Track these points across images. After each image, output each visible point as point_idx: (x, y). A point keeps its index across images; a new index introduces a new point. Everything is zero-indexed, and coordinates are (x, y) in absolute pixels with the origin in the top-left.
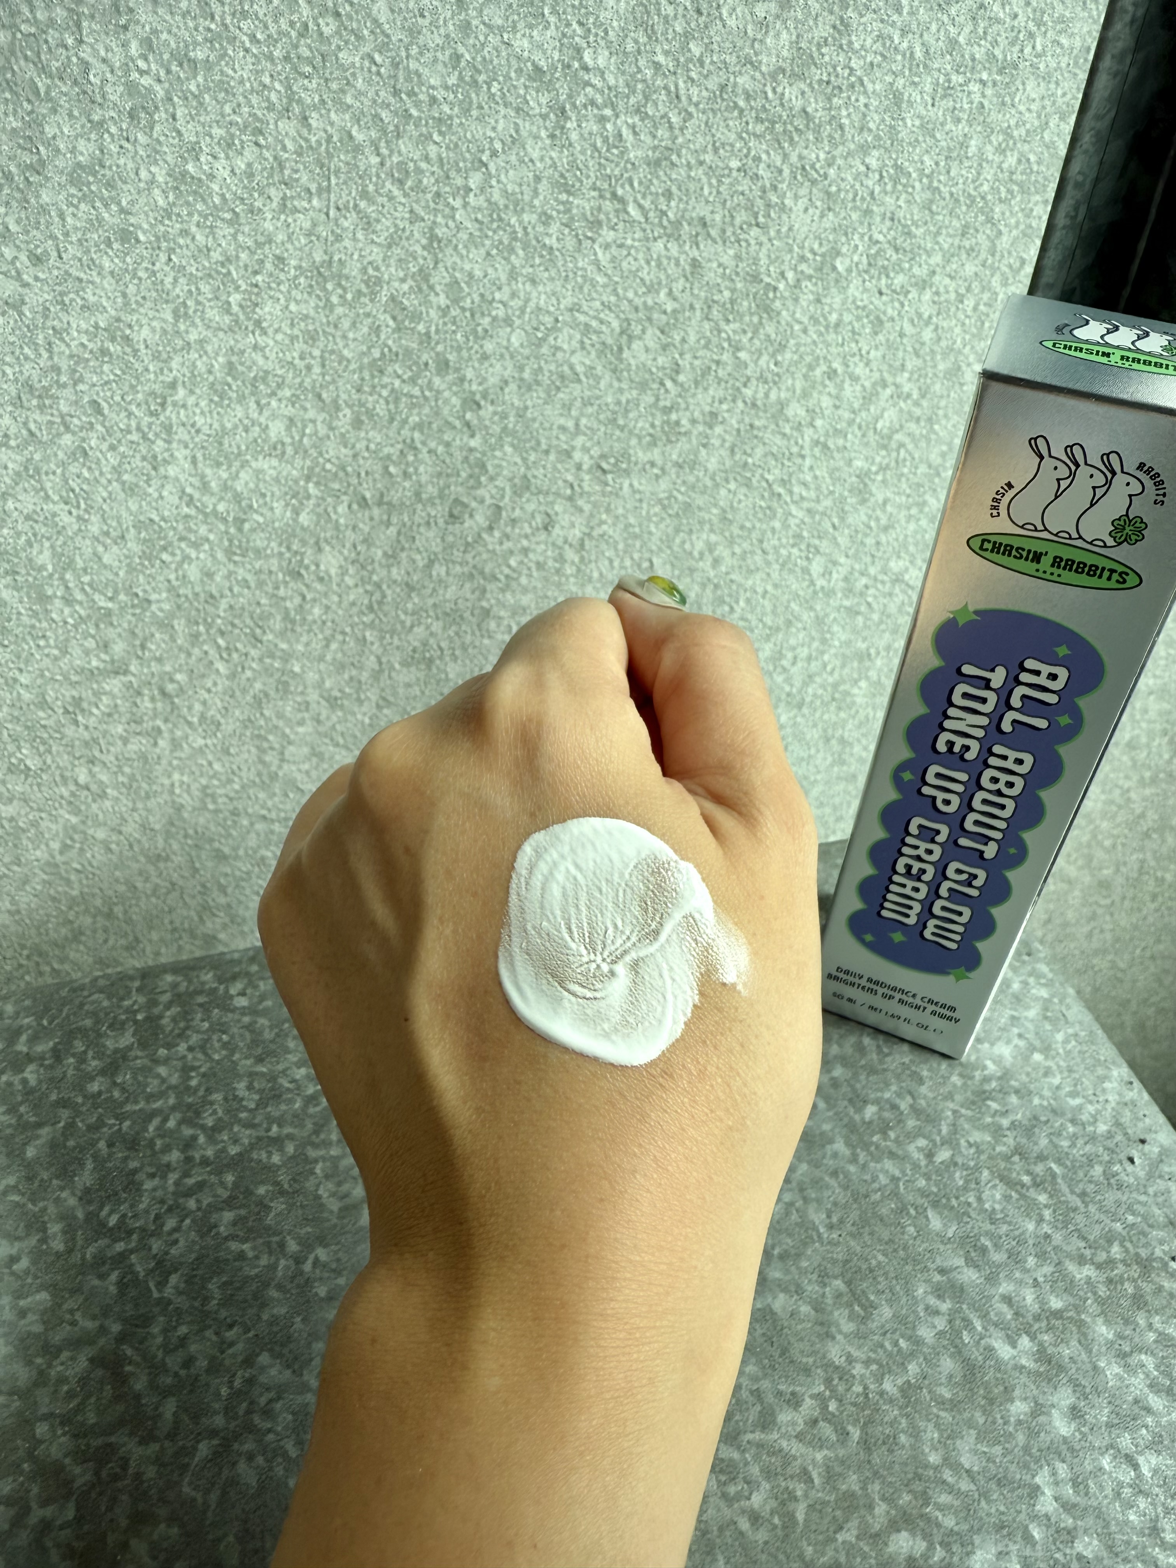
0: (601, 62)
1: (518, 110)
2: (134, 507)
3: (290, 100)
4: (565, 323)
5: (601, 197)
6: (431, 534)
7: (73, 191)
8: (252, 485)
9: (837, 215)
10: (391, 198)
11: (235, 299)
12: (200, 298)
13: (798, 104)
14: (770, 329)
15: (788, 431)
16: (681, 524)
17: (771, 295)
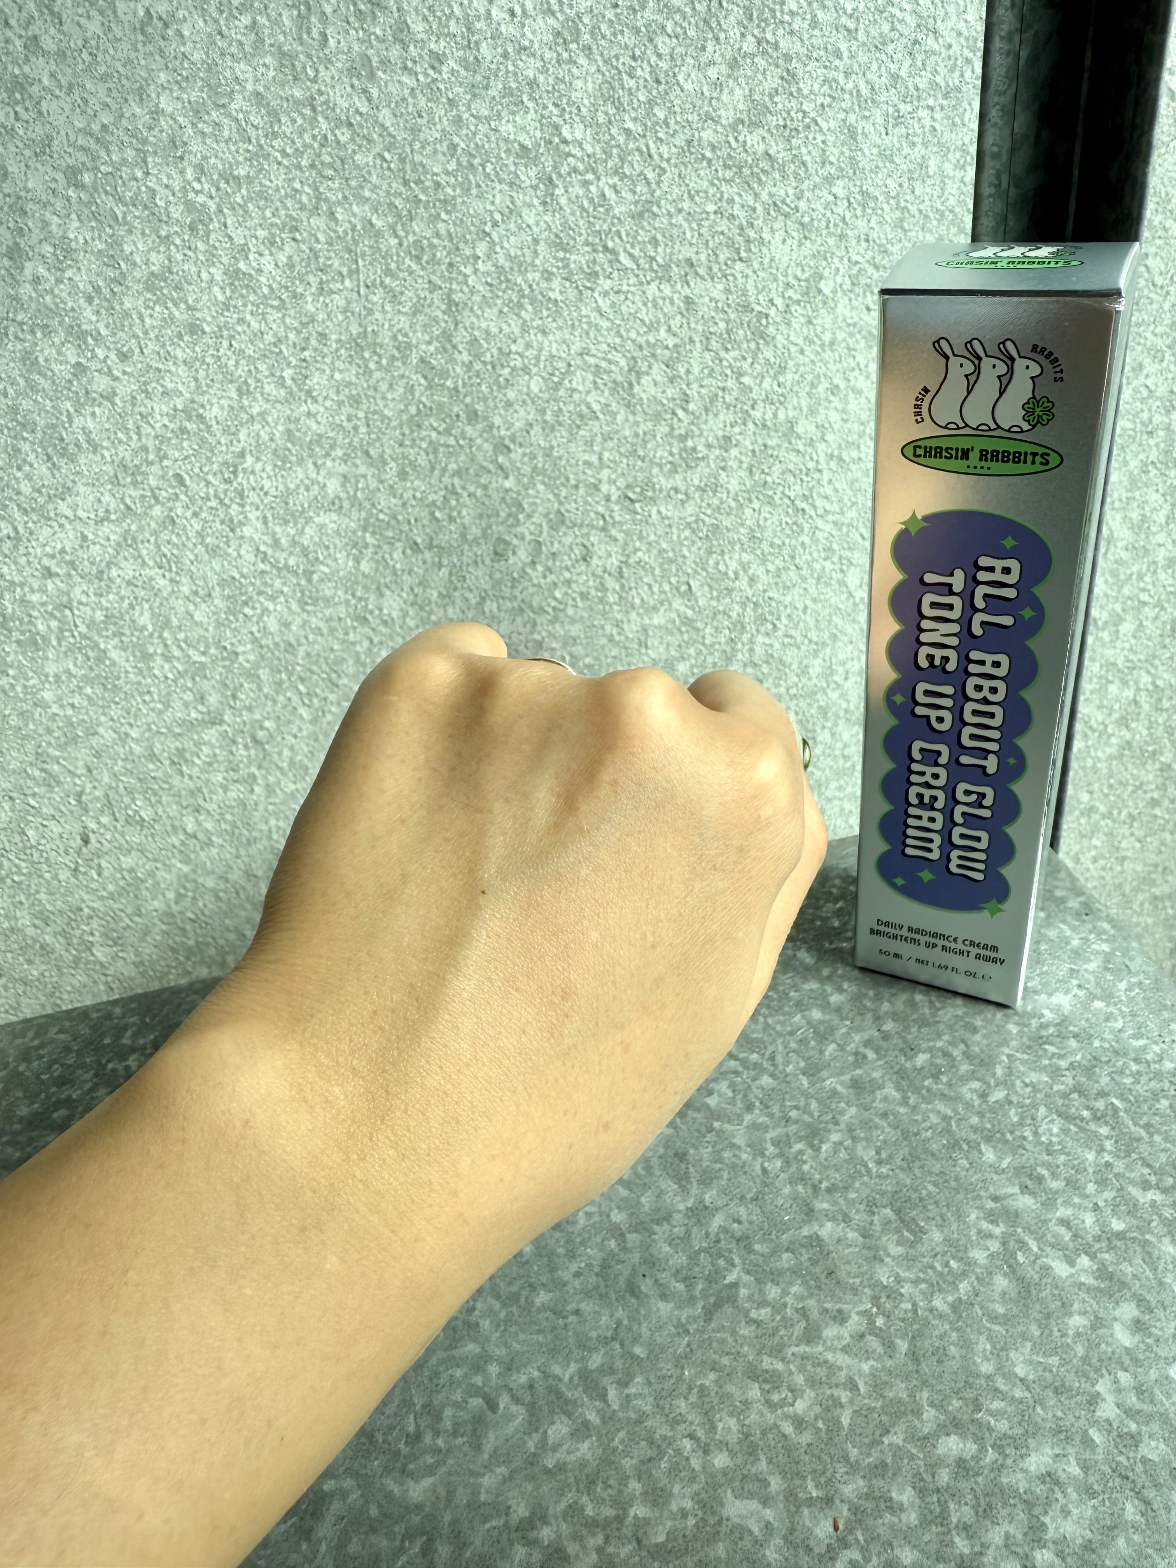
0: (578, 135)
1: (511, 184)
2: (217, 568)
3: (319, 199)
4: (578, 367)
5: (594, 251)
6: (479, 573)
7: (149, 296)
8: (317, 539)
9: (813, 242)
10: (411, 273)
11: (288, 373)
12: (259, 376)
13: (761, 149)
14: (768, 353)
15: (801, 447)
16: (712, 546)
17: (764, 322)
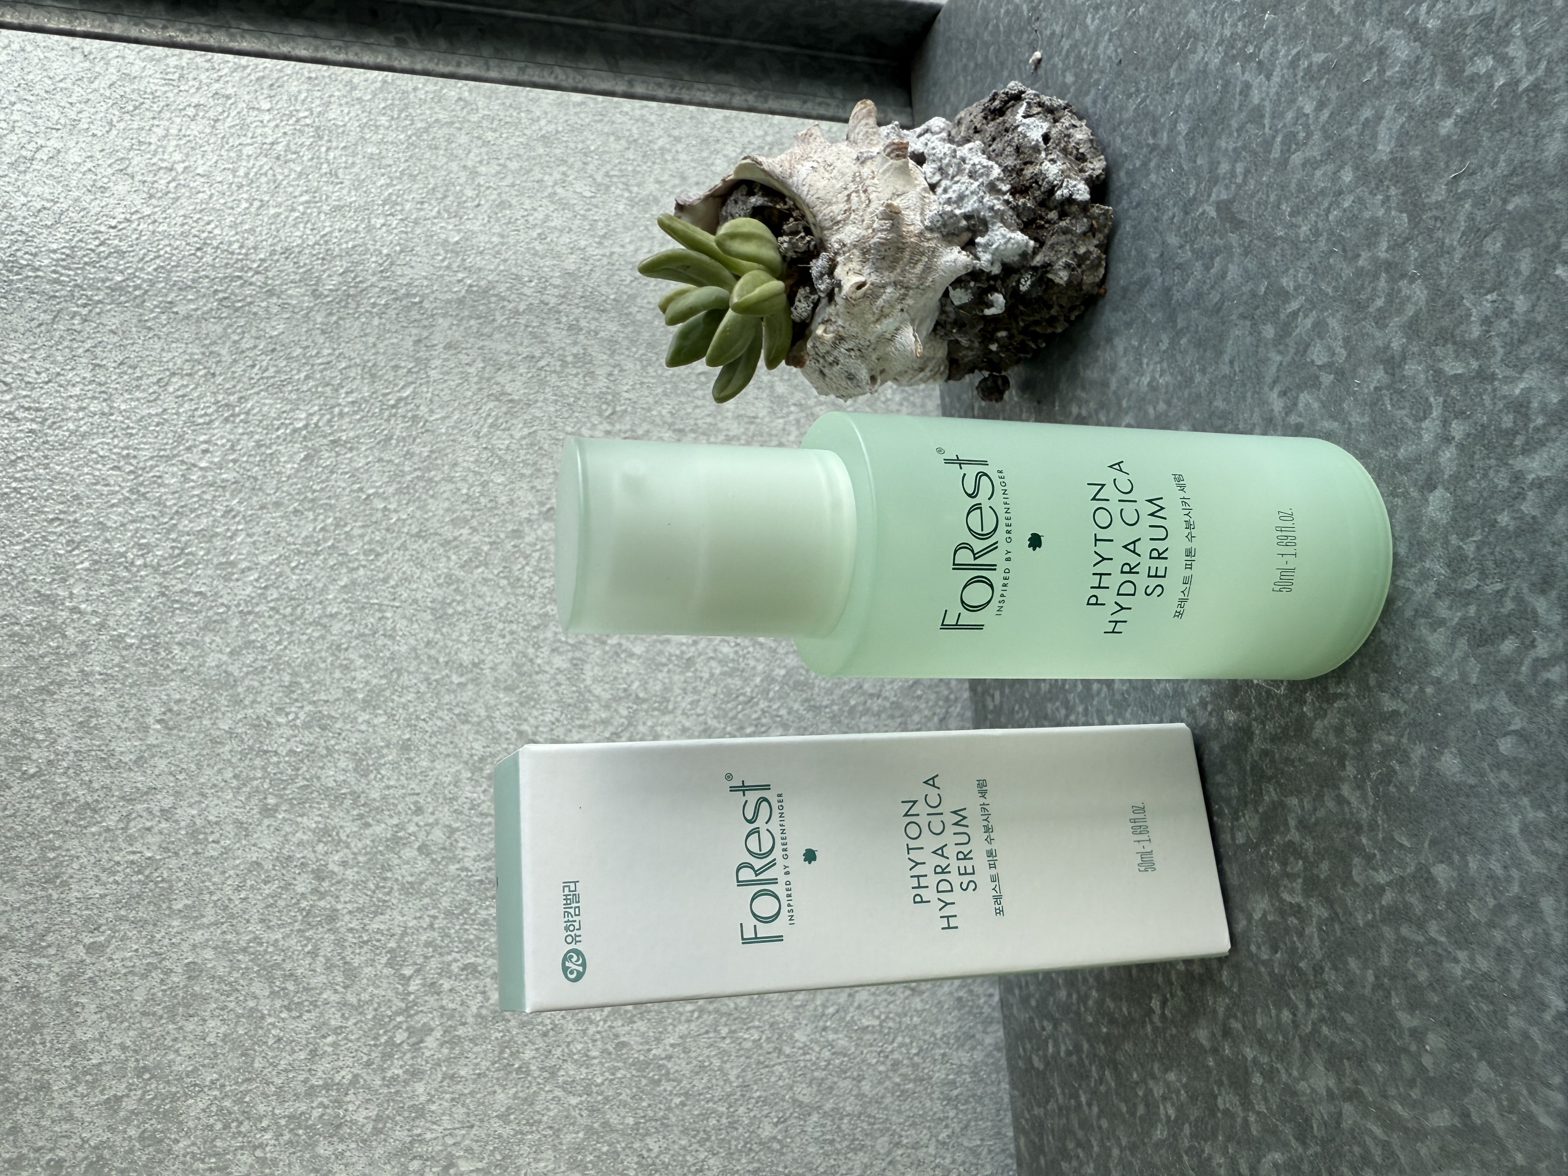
3: (318, 624)
4: (489, 441)
5: (395, 415)
7: (372, 776)
8: (607, 686)
9: (417, 244)
10: (389, 562)
11: (456, 679)
13: (337, 279)
14: (502, 288)
15: (588, 268)
17: (475, 289)
